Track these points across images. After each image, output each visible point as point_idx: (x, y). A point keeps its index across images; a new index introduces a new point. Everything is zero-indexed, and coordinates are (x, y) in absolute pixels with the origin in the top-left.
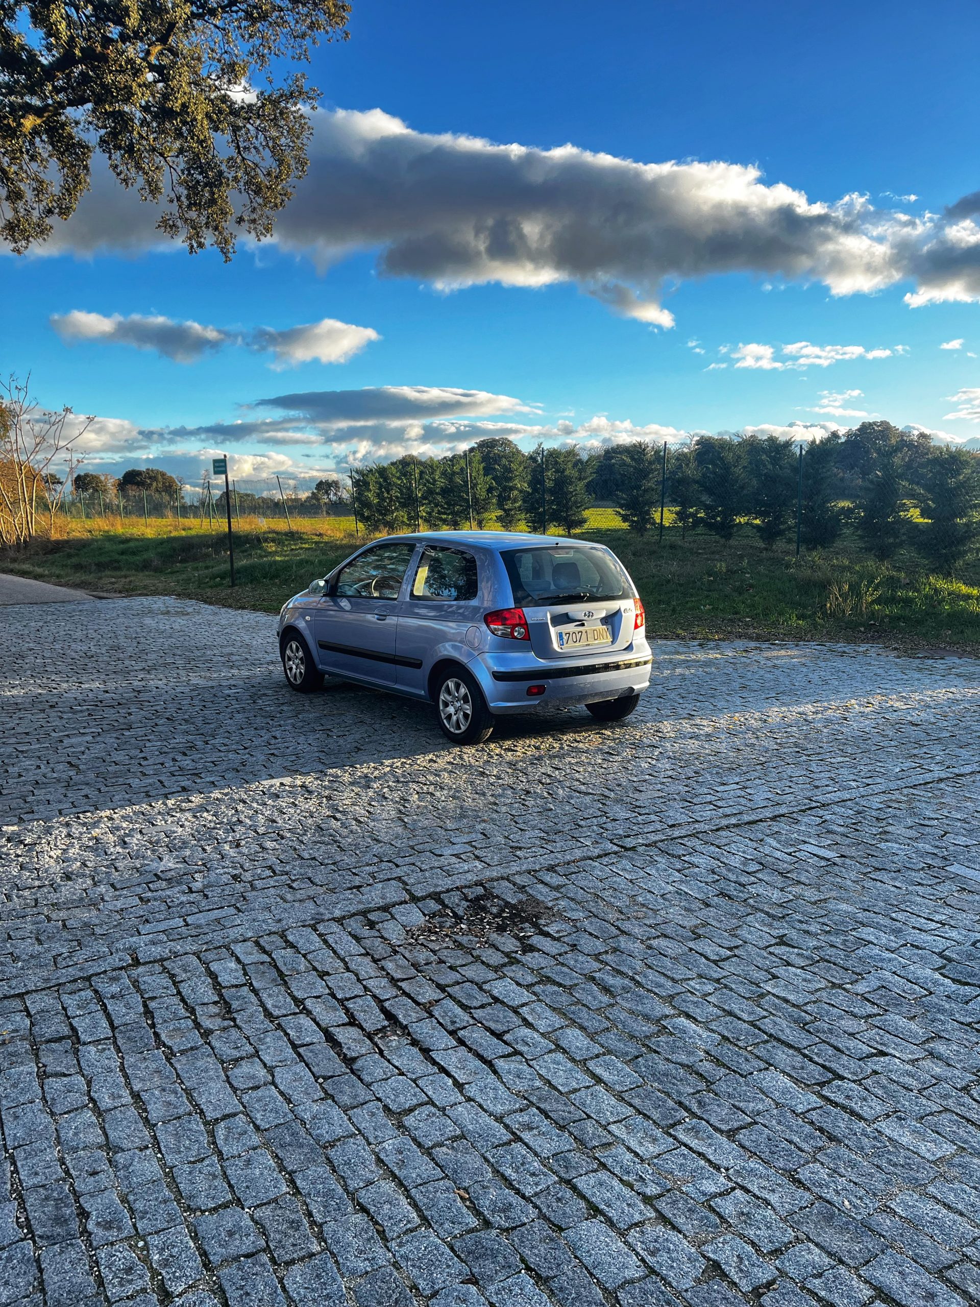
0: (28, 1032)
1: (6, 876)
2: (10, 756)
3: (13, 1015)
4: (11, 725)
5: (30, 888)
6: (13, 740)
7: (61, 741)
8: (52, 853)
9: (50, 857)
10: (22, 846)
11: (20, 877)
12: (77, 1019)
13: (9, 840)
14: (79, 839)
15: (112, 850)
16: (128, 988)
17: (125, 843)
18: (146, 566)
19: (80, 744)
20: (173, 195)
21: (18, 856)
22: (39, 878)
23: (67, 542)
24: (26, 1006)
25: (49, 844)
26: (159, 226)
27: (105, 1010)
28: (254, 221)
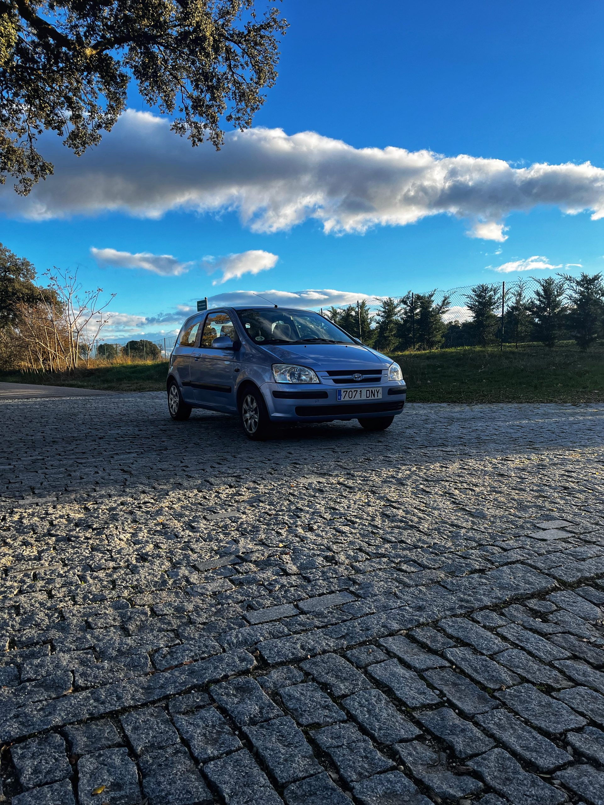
0: (136, 790)
1: (78, 557)
2: (71, 466)
3: (107, 752)
4: (70, 448)
5: (105, 569)
6: (74, 456)
7: (112, 457)
8: (122, 536)
9: (120, 539)
10: (91, 530)
11: (92, 558)
12: (211, 765)
13: (77, 525)
14: (146, 524)
15: (182, 533)
16: (270, 705)
17: (193, 527)
18: (149, 378)
19: (129, 459)
20: (183, 106)
21: (87, 538)
22: (112, 559)
23: (97, 369)
24: (125, 736)
25: (117, 528)
26: (173, 129)
27: (249, 745)
28: (239, 119)
